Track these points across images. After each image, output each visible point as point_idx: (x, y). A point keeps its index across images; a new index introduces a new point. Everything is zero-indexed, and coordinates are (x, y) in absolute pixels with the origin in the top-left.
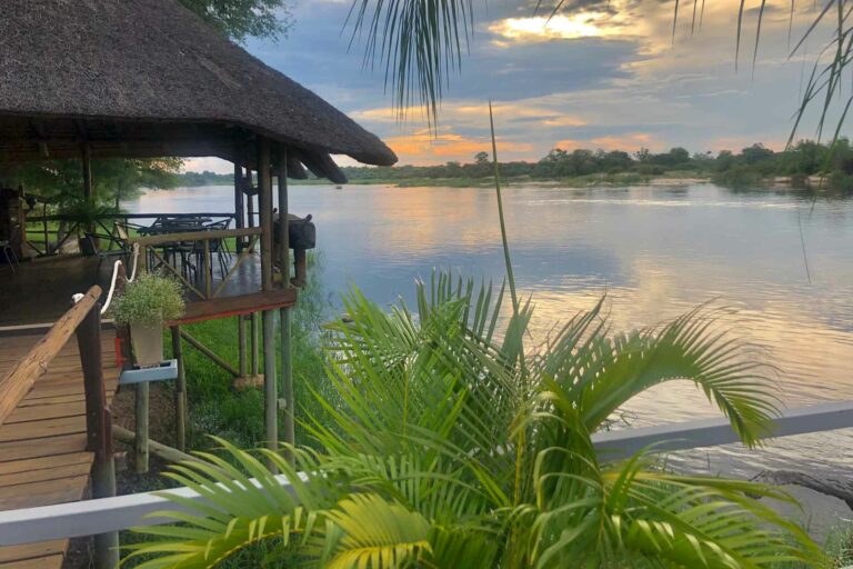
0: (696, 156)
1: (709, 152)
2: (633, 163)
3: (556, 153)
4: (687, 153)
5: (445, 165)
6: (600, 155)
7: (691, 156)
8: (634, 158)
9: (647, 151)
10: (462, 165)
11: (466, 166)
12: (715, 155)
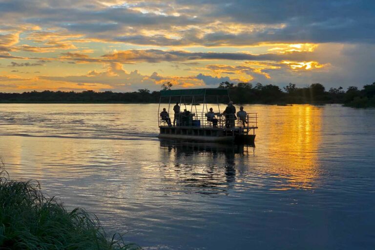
0: (332, 90)
1: (341, 88)
2: (284, 94)
3: (225, 85)
4: (323, 88)
5: (138, 91)
6: (259, 88)
7: (327, 90)
8: (284, 91)
9: (294, 85)
10: (151, 92)
11: (155, 93)
12: (345, 90)
